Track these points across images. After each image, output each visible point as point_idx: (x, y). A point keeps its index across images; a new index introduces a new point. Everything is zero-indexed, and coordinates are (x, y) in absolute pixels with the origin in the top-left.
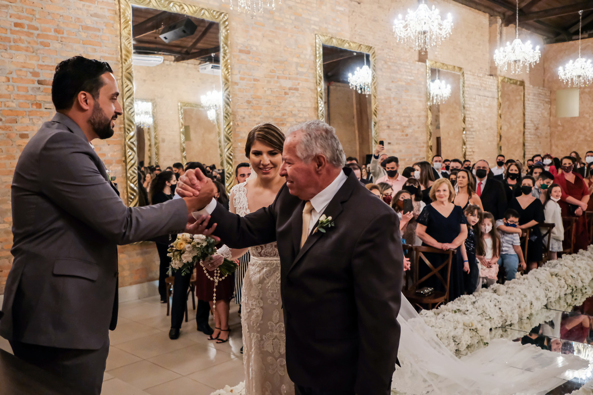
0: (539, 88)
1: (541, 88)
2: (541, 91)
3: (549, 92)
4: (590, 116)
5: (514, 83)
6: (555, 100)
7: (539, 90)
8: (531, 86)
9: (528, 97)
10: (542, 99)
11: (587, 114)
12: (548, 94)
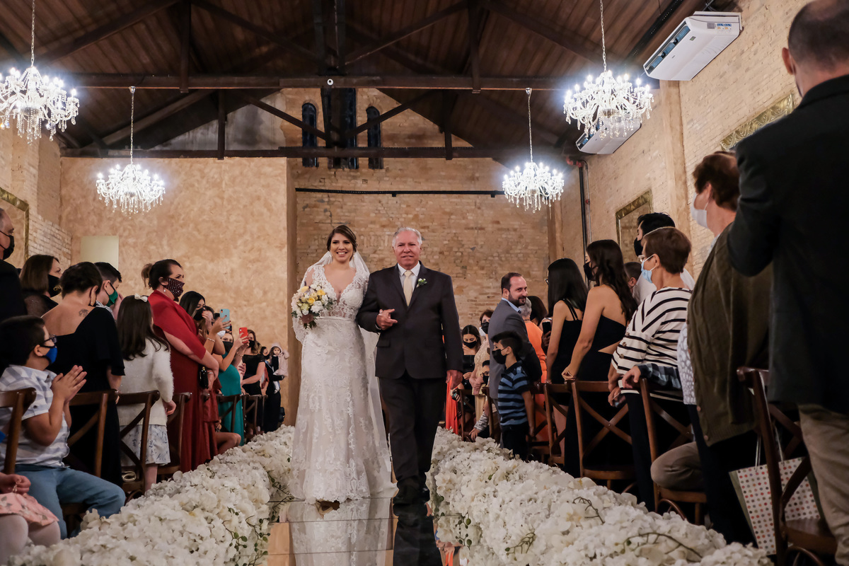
0: (52, 226)
1: (57, 226)
2: (57, 232)
3: (70, 239)
4: (136, 284)
5: (8, 200)
6: (79, 252)
7: (53, 229)
8: (40, 217)
9: (35, 234)
10: (57, 246)
11: (131, 280)
12: (67, 240)
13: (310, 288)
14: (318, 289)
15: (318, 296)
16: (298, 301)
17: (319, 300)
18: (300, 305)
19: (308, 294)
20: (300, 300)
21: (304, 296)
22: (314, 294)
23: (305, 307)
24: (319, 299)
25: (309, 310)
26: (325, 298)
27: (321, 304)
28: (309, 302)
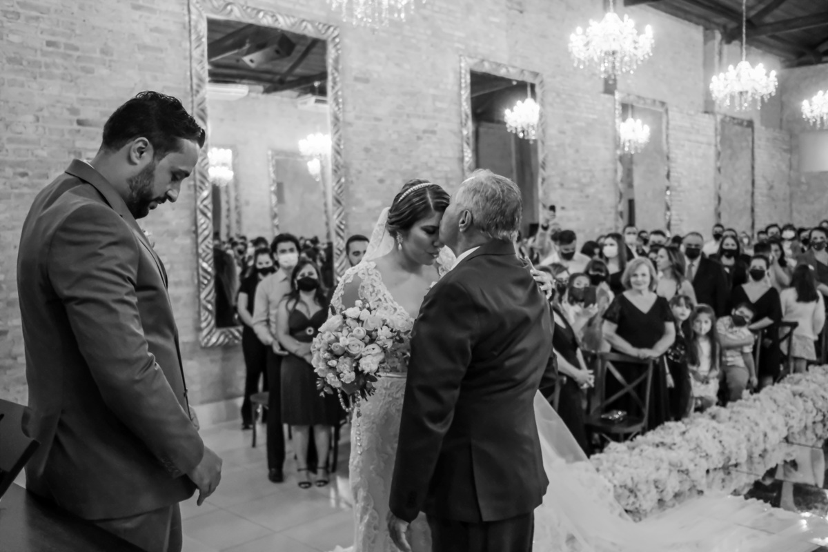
0: (774, 131)
1: (777, 130)
2: (778, 135)
3: (789, 136)
5: (738, 124)
6: (797, 147)
7: (775, 134)
8: (764, 128)
9: (759, 143)
10: (778, 145)
12: (787, 139)
13: (345, 317)
14: (365, 314)
15: (369, 333)
16: (327, 355)
17: (372, 341)
18: (333, 363)
19: (345, 332)
20: (331, 352)
21: (337, 340)
22: (360, 331)
23: (345, 367)
24: (371, 338)
25: (356, 370)
26: (384, 333)
27: (378, 350)
28: (354, 351)
